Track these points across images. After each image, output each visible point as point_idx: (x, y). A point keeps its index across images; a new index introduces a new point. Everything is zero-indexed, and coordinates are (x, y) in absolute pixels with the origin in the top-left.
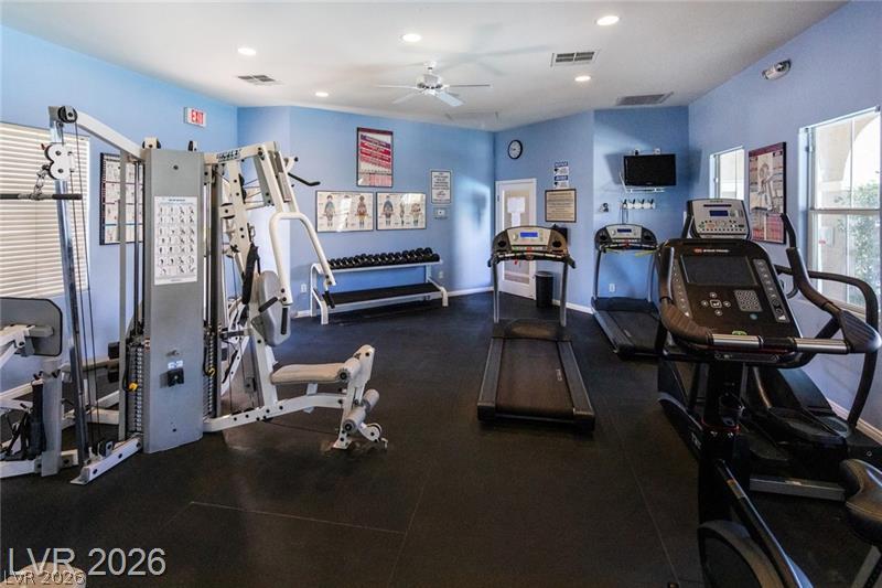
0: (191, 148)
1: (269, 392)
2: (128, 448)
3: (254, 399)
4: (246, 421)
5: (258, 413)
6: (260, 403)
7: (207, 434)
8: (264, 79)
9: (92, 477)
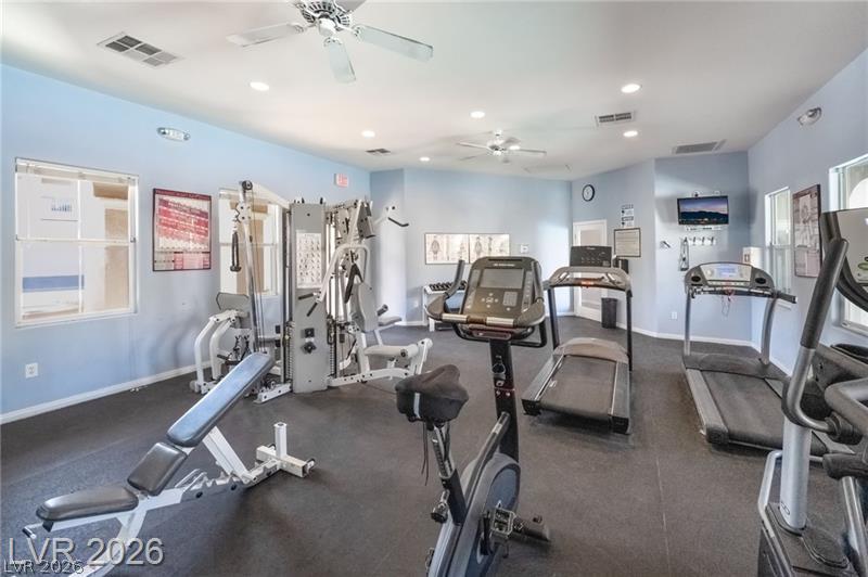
0: (321, 202)
1: (365, 363)
2: (285, 388)
3: (356, 367)
4: (352, 382)
5: (358, 377)
6: (359, 371)
7: (330, 388)
8: (383, 151)
9: (264, 400)
